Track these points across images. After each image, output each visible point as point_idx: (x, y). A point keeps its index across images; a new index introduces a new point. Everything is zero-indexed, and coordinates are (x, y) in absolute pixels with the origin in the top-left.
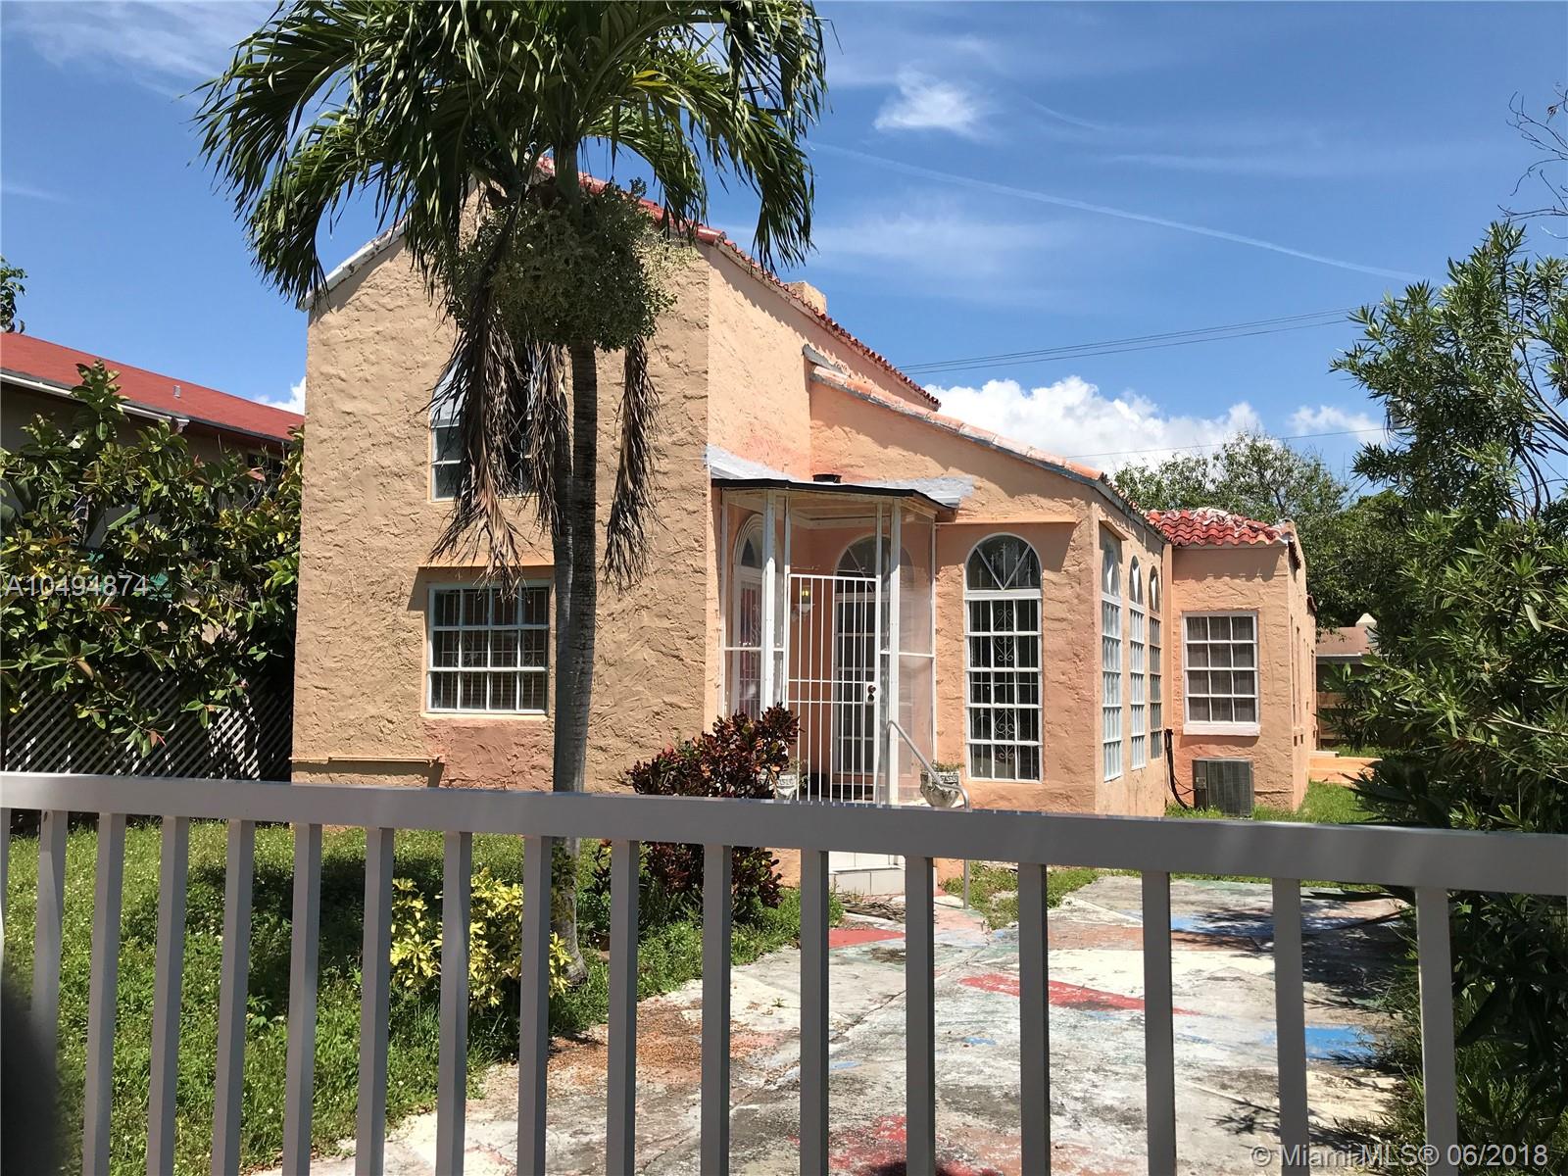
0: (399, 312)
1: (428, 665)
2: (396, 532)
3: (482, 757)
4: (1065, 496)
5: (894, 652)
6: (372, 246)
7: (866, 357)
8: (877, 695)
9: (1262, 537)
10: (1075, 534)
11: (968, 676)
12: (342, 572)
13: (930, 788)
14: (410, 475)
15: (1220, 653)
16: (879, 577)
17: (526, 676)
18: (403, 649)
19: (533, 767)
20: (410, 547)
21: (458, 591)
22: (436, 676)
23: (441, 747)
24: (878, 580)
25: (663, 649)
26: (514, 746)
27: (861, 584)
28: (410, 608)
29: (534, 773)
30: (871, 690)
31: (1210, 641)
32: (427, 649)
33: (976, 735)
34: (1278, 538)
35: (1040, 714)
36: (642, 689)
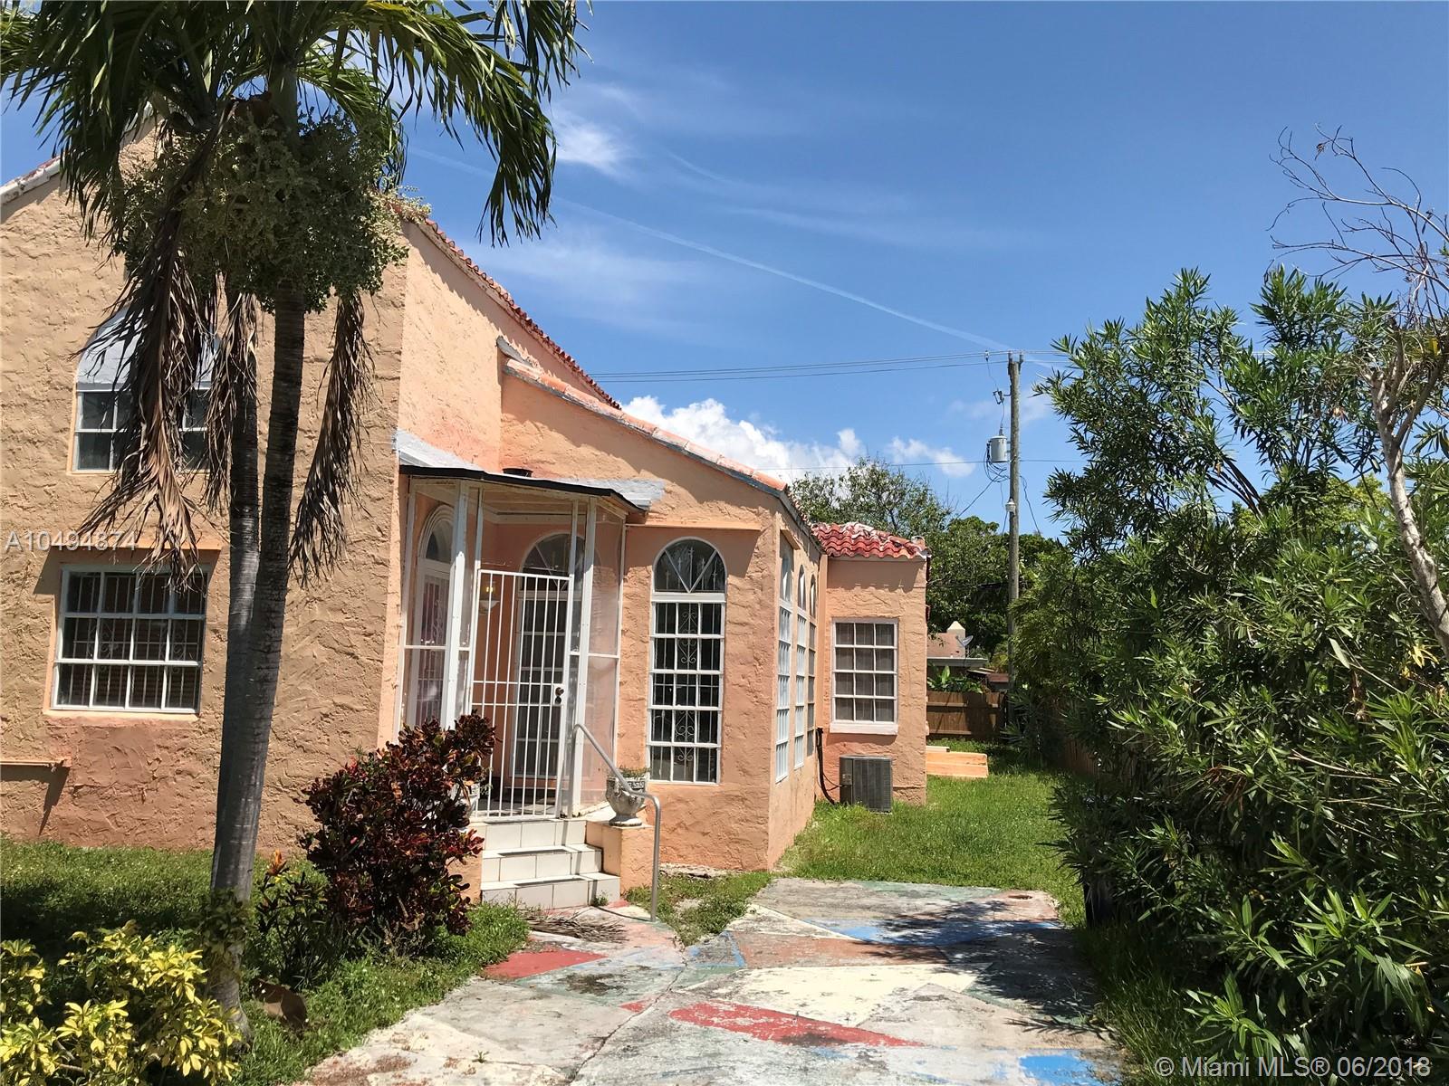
0: (43, 261)
1: (56, 656)
2: (26, 504)
3: (117, 760)
4: (751, 505)
5: (584, 653)
6: (16, 184)
7: (556, 355)
8: (564, 697)
9: (904, 552)
10: (760, 542)
11: (651, 677)
13: (616, 794)
14: (47, 442)
15: (864, 656)
16: (572, 576)
17: (175, 671)
18: (26, 637)
19: (179, 772)
20: (42, 523)
21: (99, 574)
22: (65, 669)
23: (67, 749)
24: (571, 579)
25: (336, 646)
26: (156, 749)
27: (553, 585)
28: (37, 591)
29: (179, 778)
30: (559, 692)
31: (856, 646)
32: (56, 639)
33: (656, 737)
34: (918, 553)
35: (720, 716)
36: (309, 688)
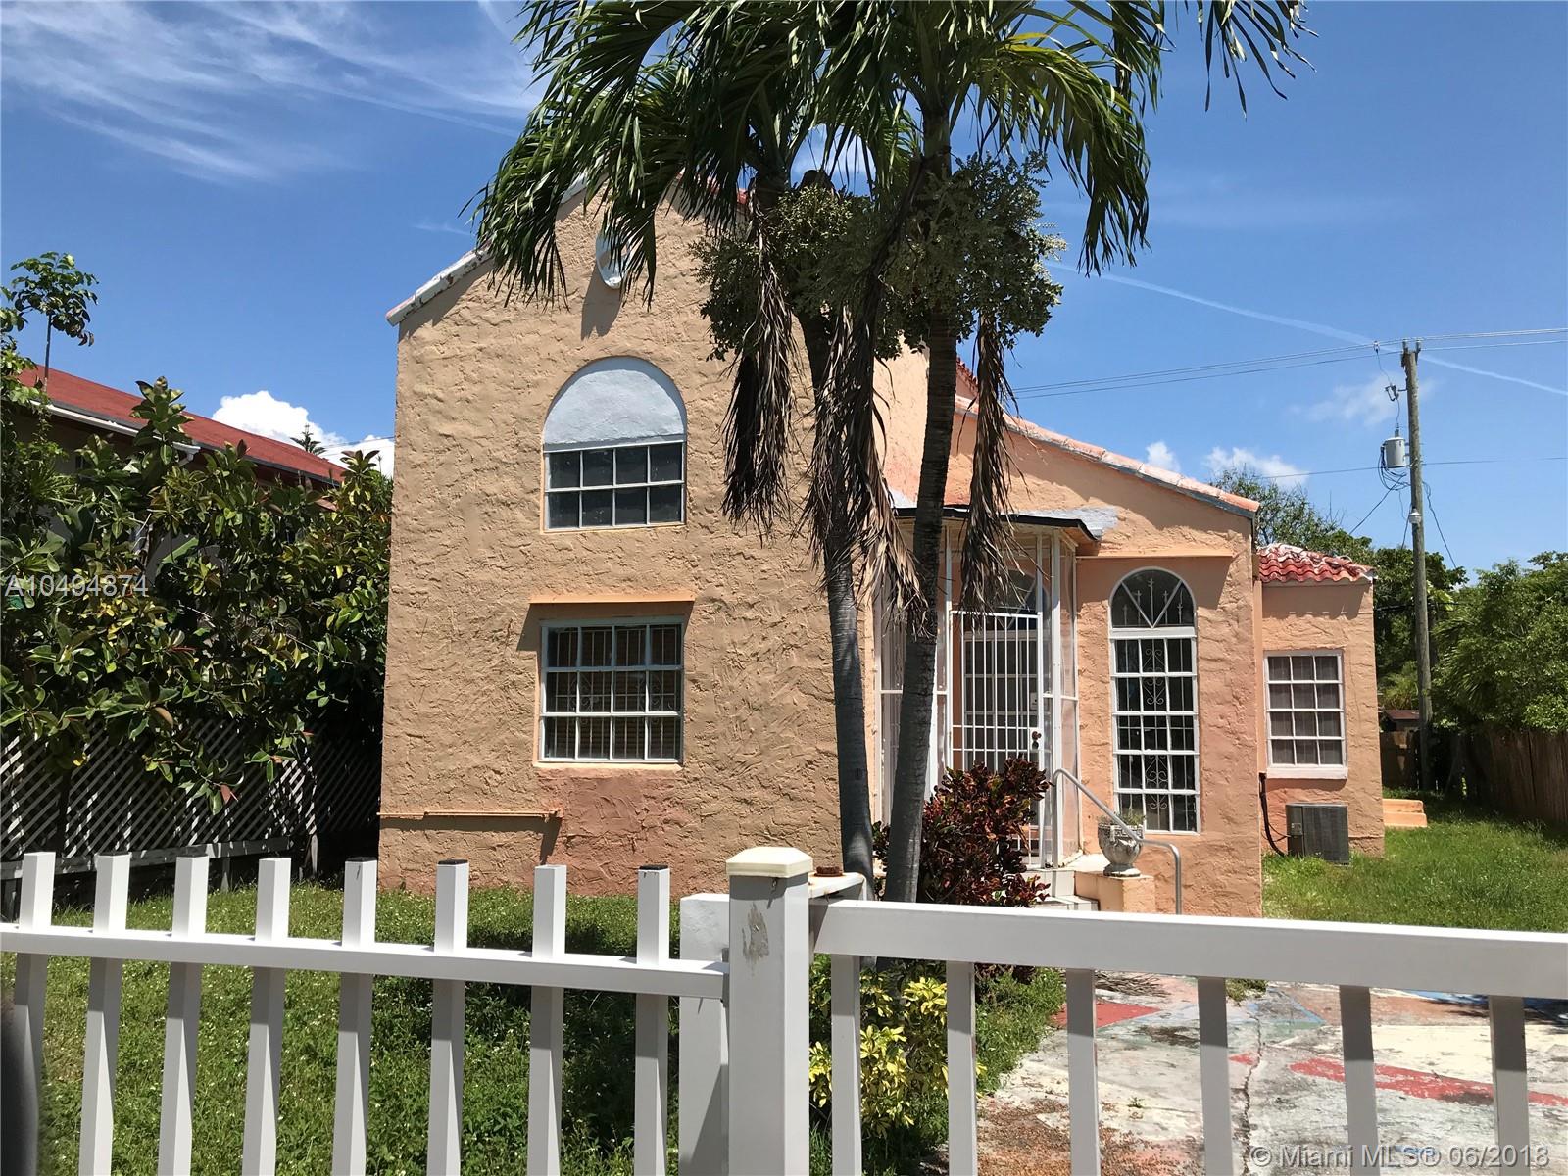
0: (505, 328)
1: (541, 710)
2: (504, 565)
3: (606, 811)
4: (1219, 528)
5: (1057, 694)
6: (474, 255)
8: (1041, 741)
9: (1344, 574)
10: (1232, 569)
11: (1115, 720)
12: (439, 609)
13: (1112, 843)
14: (521, 503)
15: (1304, 694)
16: (1040, 614)
17: (655, 722)
18: (512, 692)
19: (667, 822)
20: (520, 582)
21: (576, 629)
22: (549, 722)
23: (558, 800)
24: (1039, 617)
25: (816, 692)
26: (643, 798)
27: (1022, 621)
28: (519, 648)
29: (667, 828)
30: (1036, 736)
31: (1293, 682)
32: (540, 693)
33: (1124, 783)
34: (1362, 575)
35: (1196, 761)
36: (792, 735)
